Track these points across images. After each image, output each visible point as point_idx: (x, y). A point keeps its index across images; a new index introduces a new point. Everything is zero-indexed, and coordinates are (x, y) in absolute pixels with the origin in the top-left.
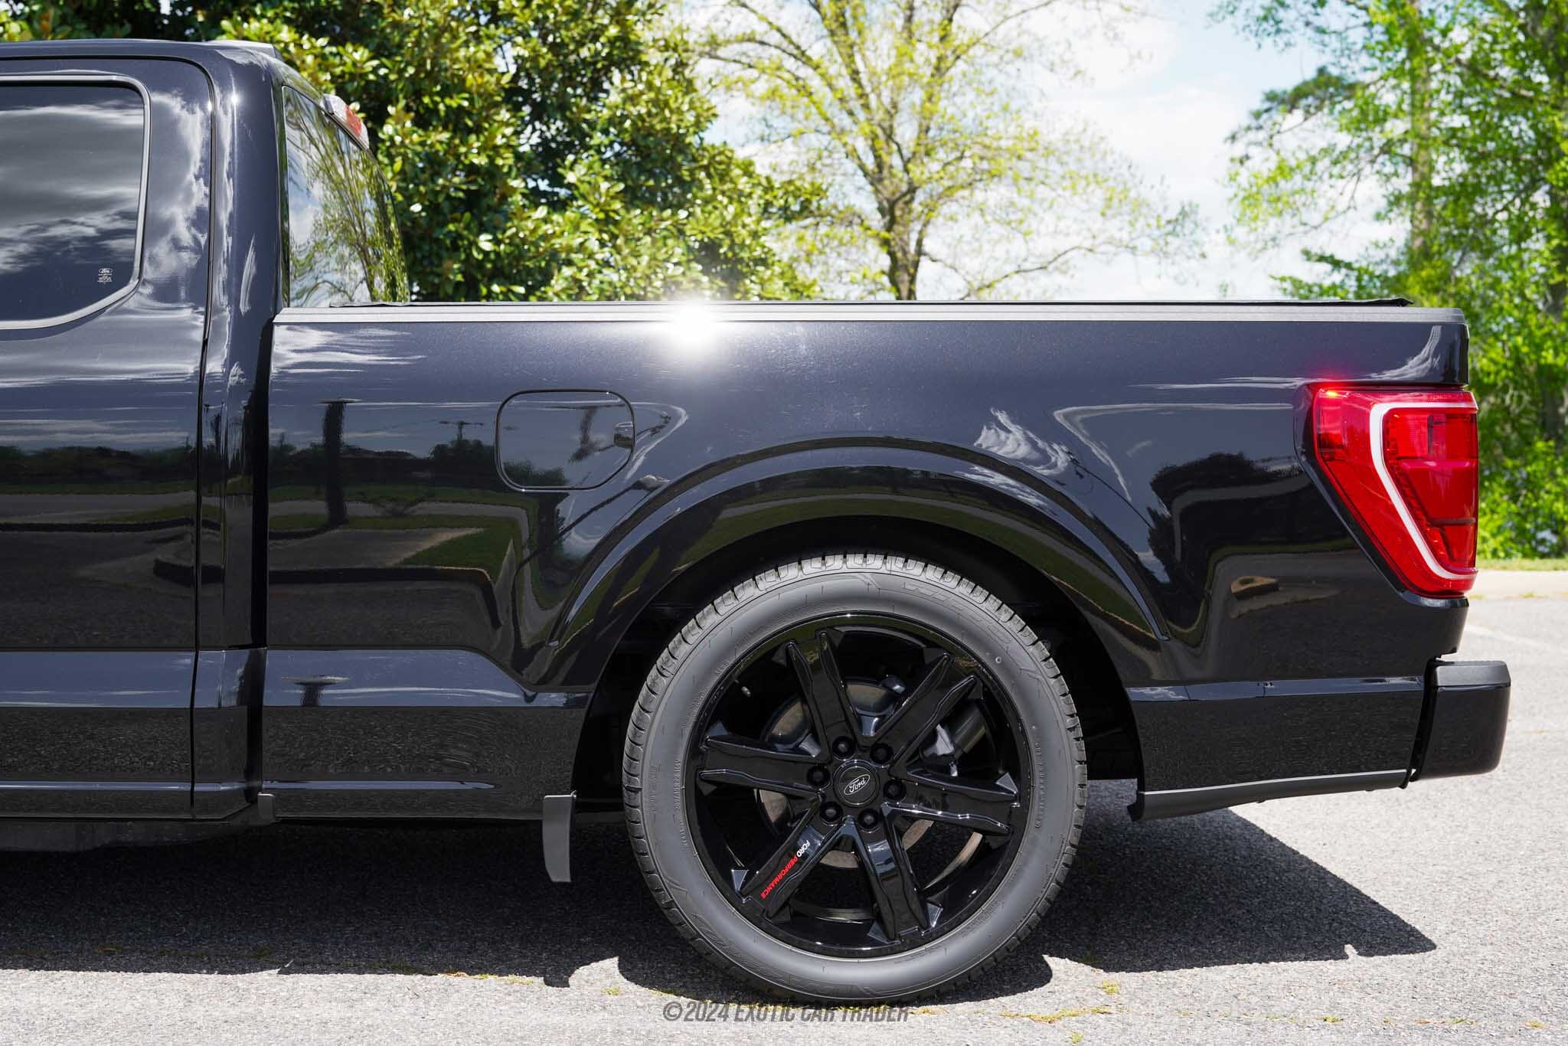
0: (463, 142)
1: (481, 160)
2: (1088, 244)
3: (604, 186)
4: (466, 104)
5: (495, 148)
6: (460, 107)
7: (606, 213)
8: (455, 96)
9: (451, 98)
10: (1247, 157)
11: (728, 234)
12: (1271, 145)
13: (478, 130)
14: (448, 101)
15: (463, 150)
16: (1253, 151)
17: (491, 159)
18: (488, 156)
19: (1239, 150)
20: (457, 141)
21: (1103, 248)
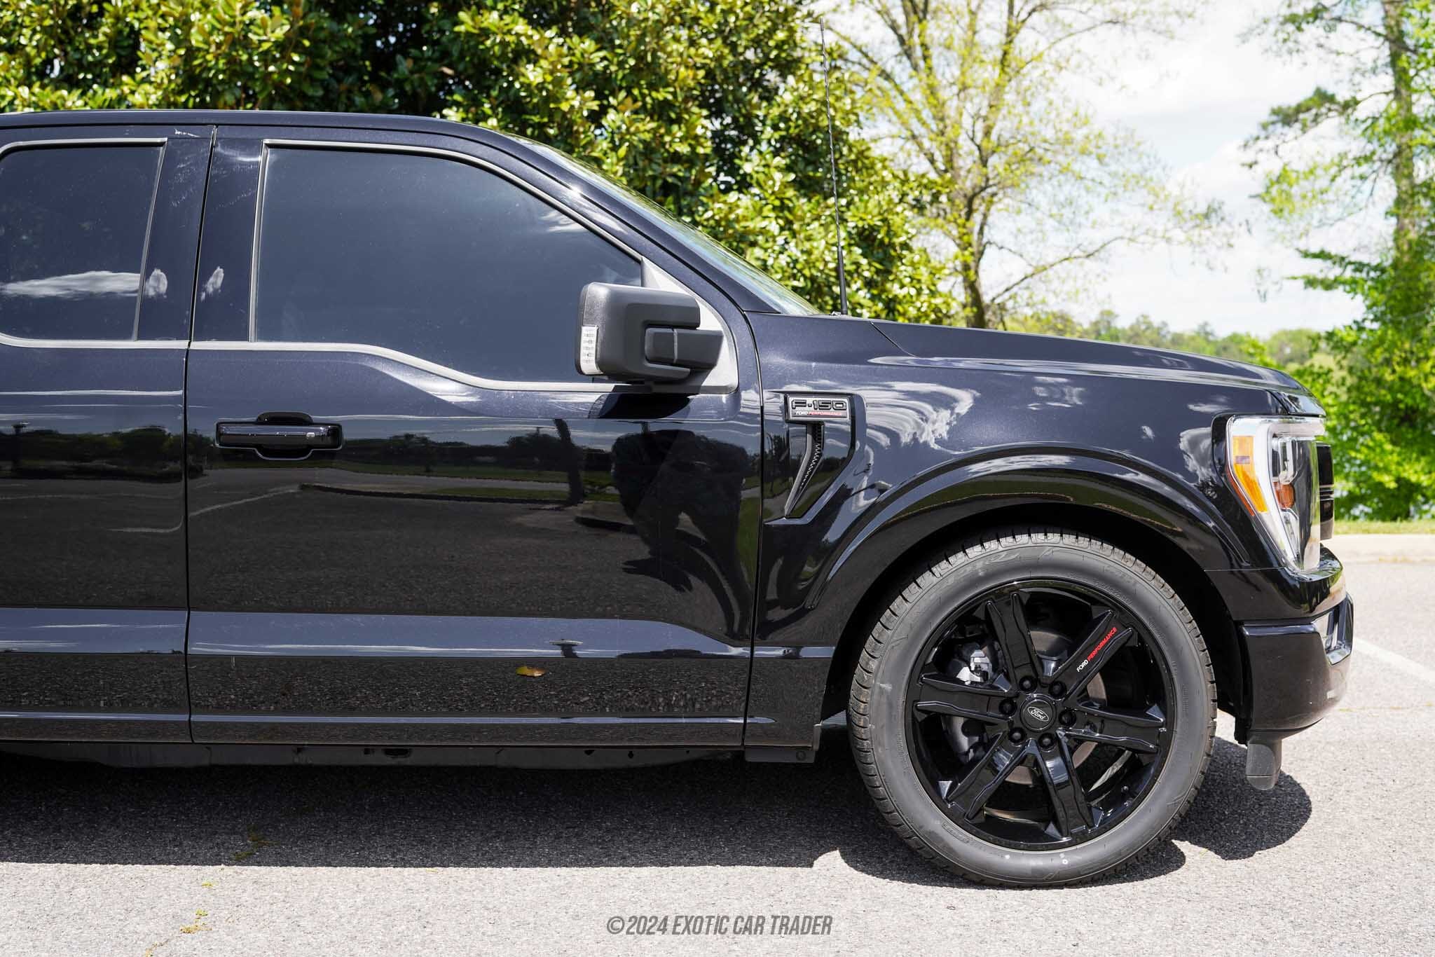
0: (669, 132)
1: (684, 149)
2: (1128, 235)
3: (778, 176)
4: (670, 97)
5: (696, 137)
6: (666, 100)
7: (782, 200)
8: (661, 90)
9: (657, 91)
10: (1256, 163)
11: (884, 220)
12: (1276, 153)
13: (679, 121)
14: (654, 94)
15: (667, 139)
16: (1261, 157)
17: (693, 147)
18: (690, 145)
19: (1249, 156)
20: (662, 131)
21: (1142, 239)
